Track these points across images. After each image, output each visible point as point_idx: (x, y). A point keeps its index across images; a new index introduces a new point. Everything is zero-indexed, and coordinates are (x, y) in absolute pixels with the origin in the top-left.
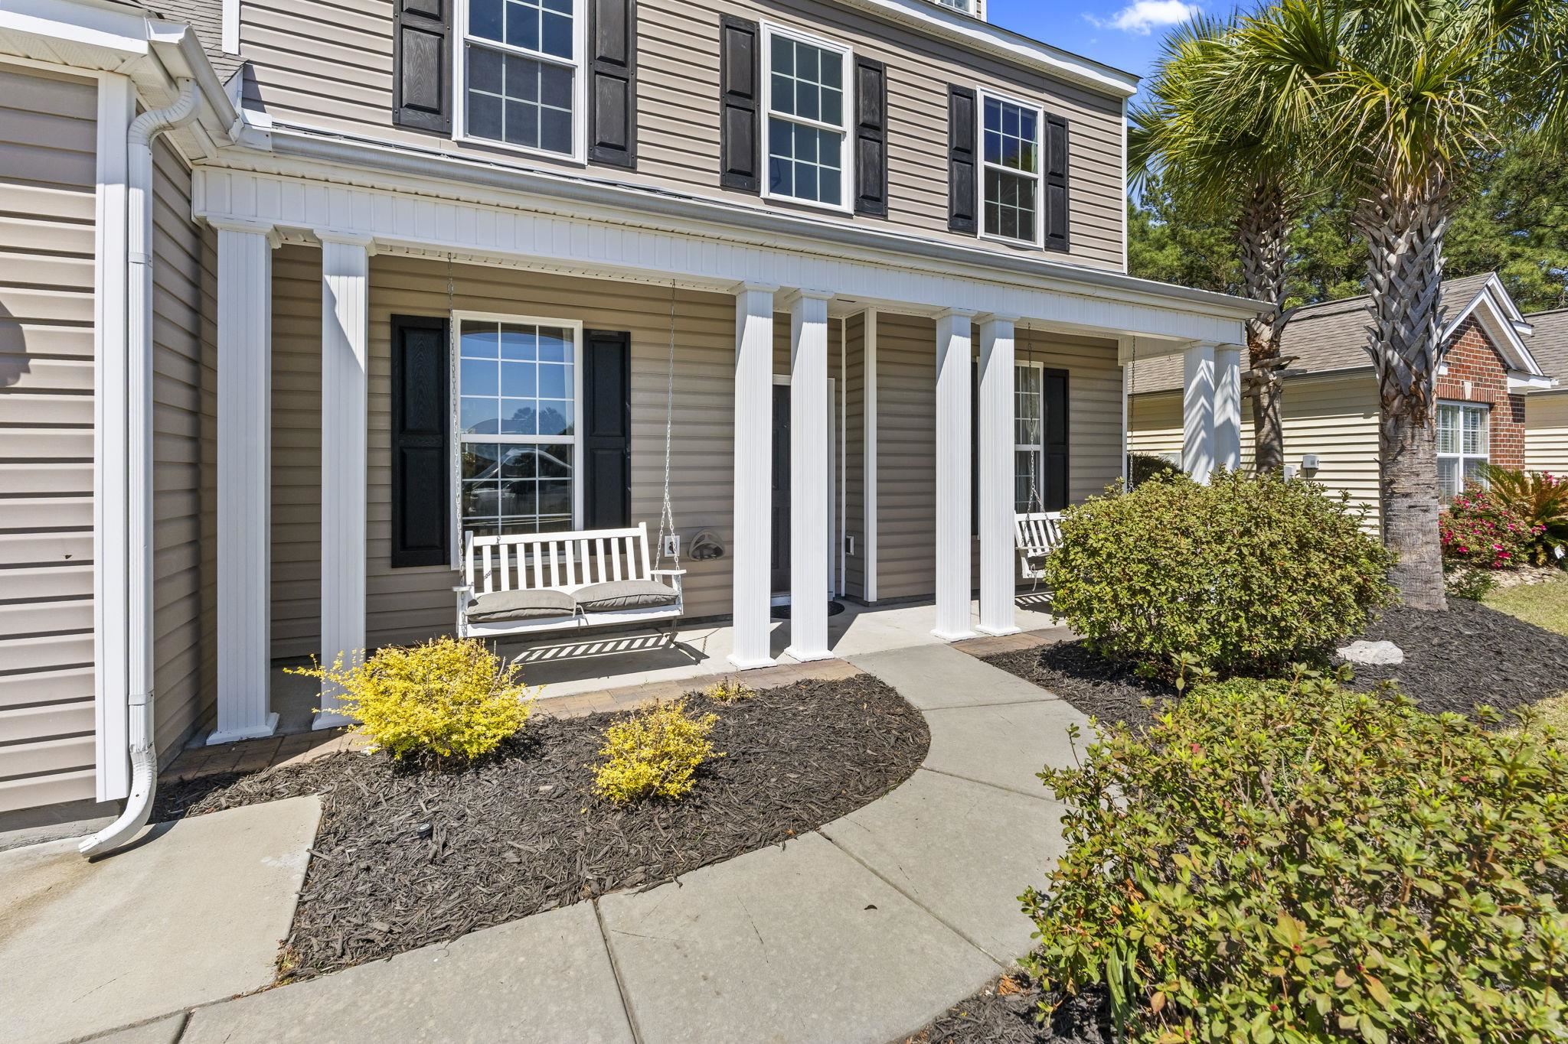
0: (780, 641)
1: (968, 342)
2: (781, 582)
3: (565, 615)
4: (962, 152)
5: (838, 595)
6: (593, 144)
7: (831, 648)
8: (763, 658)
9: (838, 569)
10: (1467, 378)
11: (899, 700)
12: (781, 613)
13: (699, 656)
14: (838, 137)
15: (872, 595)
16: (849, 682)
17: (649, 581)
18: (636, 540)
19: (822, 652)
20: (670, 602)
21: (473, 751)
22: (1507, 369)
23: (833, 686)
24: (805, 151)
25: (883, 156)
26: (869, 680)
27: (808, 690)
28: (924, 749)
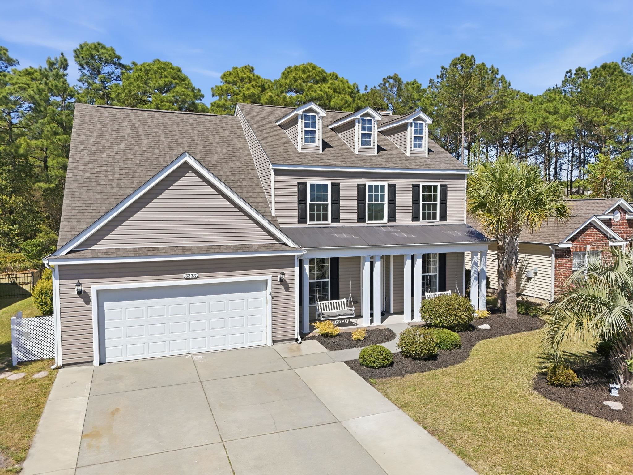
0: (372, 321)
1: (411, 261)
2: (372, 308)
3: (336, 316)
4: (415, 201)
5: (384, 311)
6: (332, 219)
7: (382, 323)
8: (369, 325)
9: (384, 304)
10: (589, 244)
11: (393, 332)
12: (372, 315)
13: (357, 324)
14: (384, 205)
15: (392, 311)
16: (385, 329)
17: (346, 310)
18: (344, 302)
19: (379, 324)
20: (352, 314)
21: (334, 335)
22: (609, 239)
23: (382, 330)
24: (376, 210)
25: (395, 207)
26: (388, 329)
27: (377, 330)
28: (395, 338)
